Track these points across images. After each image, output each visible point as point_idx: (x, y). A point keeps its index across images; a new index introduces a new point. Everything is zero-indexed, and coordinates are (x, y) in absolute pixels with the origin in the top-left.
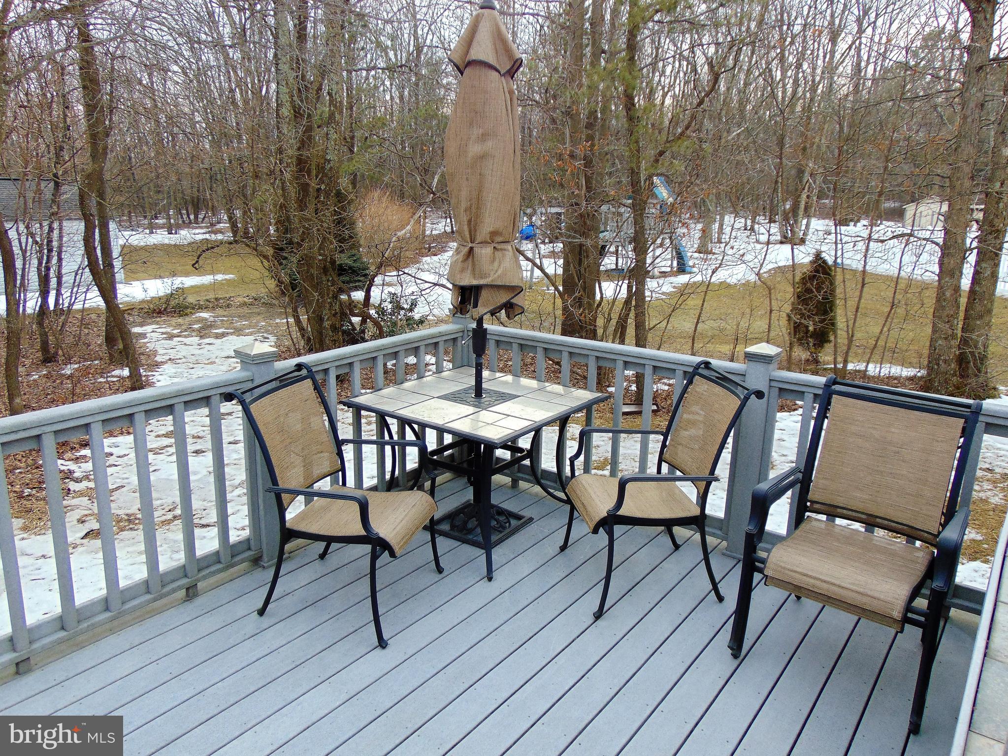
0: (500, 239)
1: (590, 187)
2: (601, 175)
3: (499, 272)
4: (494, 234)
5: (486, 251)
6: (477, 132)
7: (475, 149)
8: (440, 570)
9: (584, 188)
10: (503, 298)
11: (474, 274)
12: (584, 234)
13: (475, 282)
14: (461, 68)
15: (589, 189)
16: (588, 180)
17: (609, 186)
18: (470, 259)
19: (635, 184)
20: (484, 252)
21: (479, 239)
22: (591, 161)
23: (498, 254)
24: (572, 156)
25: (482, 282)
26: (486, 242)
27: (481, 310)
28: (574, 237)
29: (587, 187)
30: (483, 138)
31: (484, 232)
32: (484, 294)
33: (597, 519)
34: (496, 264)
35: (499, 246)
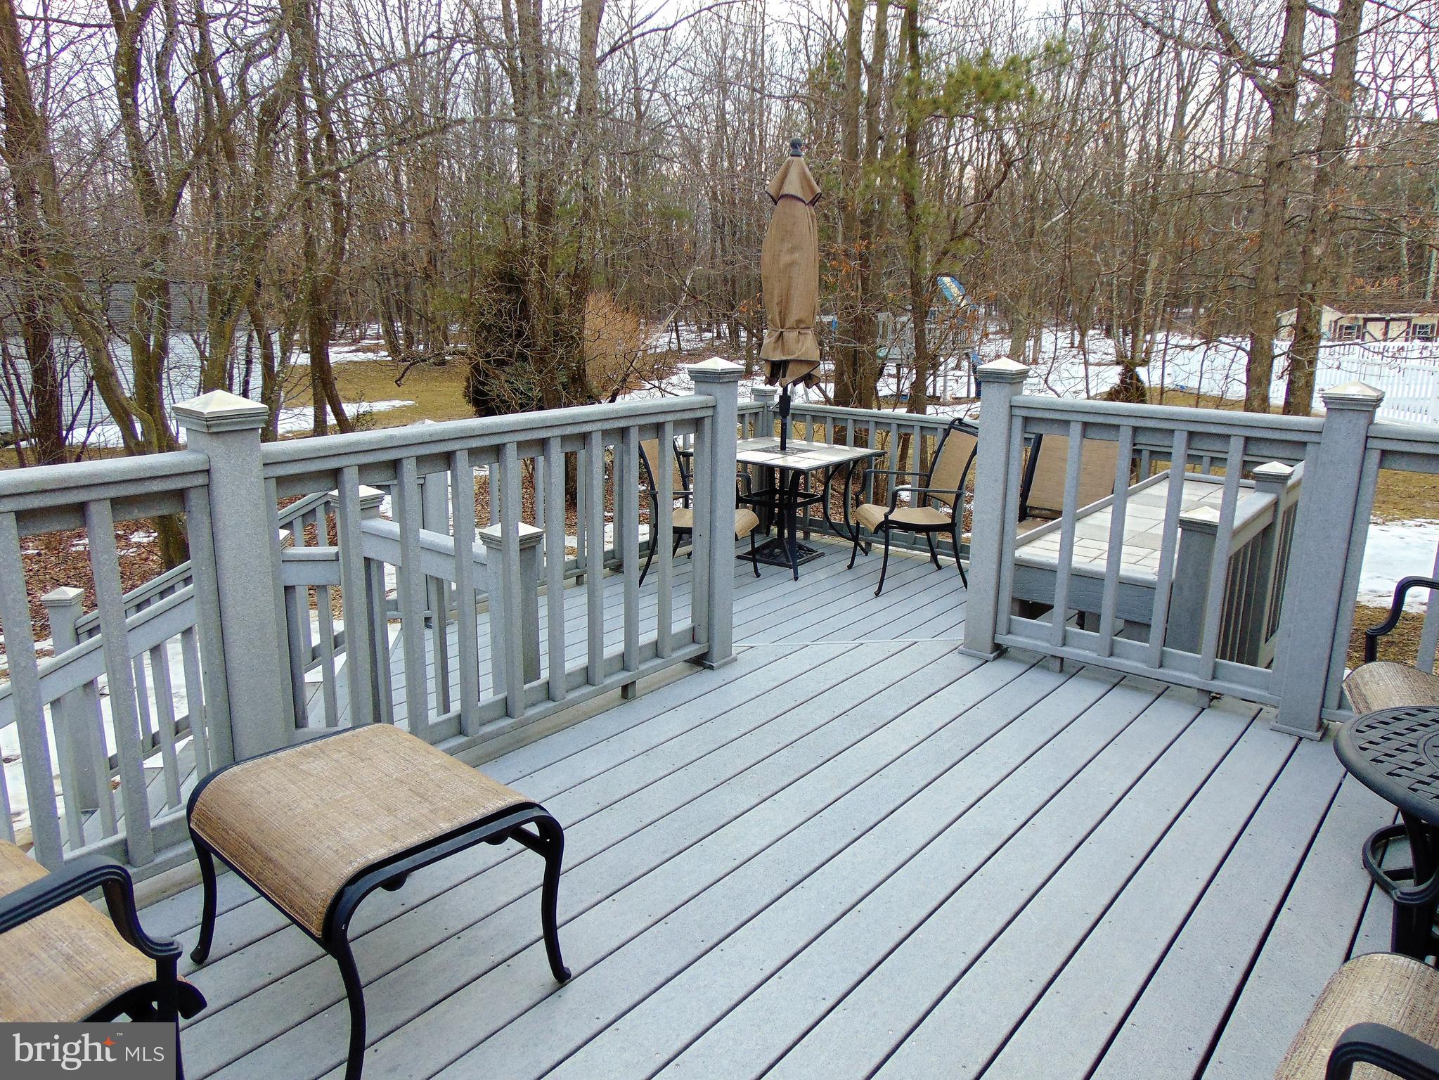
0: (803, 326)
1: (867, 289)
2: (877, 275)
3: (803, 350)
4: (799, 321)
5: (794, 334)
6: (787, 246)
7: (785, 259)
8: (758, 575)
9: (860, 290)
10: (805, 370)
11: (783, 351)
12: (861, 339)
13: (784, 358)
14: (776, 199)
15: (865, 291)
16: (864, 281)
17: (887, 288)
18: (780, 342)
19: (916, 286)
20: (791, 336)
21: (788, 325)
22: (867, 260)
23: (802, 337)
24: (846, 254)
25: (789, 358)
26: (793, 328)
27: (789, 379)
28: (849, 342)
29: (863, 289)
30: (792, 250)
31: (791, 321)
32: (791, 367)
33: (877, 523)
34: (800, 345)
35: (802, 331)
